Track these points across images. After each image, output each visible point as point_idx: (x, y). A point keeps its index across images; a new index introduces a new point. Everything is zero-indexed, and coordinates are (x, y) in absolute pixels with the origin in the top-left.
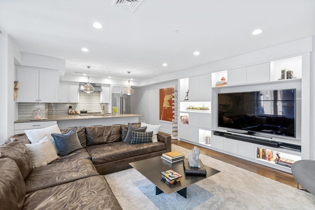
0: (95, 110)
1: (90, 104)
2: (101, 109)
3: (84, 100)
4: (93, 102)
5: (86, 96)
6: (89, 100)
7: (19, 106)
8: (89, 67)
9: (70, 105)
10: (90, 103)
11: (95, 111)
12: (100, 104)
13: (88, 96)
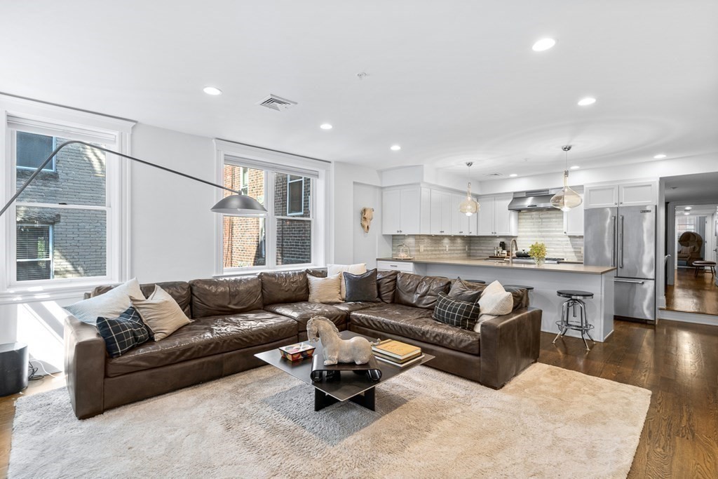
0: (556, 252)
1: (543, 239)
2: (573, 250)
3: (529, 230)
4: (552, 234)
5: (534, 220)
6: (540, 229)
7: (393, 239)
8: (469, 164)
9: (502, 240)
10: (543, 237)
11: (557, 254)
12: (569, 239)
13: (540, 220)
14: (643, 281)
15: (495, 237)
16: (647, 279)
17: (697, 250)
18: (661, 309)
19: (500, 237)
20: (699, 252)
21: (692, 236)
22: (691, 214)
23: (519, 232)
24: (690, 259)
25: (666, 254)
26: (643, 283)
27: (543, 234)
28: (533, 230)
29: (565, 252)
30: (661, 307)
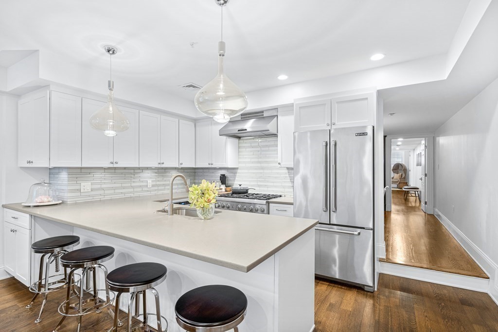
1: (262, 171)
3: (249, 160)
6: (260, 160)
9: (222, 172)
10: (262, 168)
12: (286, 171)
13: (259, 149)
14: (359, 230)
15: (215, 169)
16: (364, 228)
17: (404, 176)
18: (381, 260)
19: (221, 169)
20: (405, 178)
21: (400, 166)
22: (400, 150)
23: (239, 162)
24: (399, 183)
25: (385, 187)
26: (359, 234)
27: (262, 165)
28: (253, 160)
29: (284, 187)
30: (381, 257)
